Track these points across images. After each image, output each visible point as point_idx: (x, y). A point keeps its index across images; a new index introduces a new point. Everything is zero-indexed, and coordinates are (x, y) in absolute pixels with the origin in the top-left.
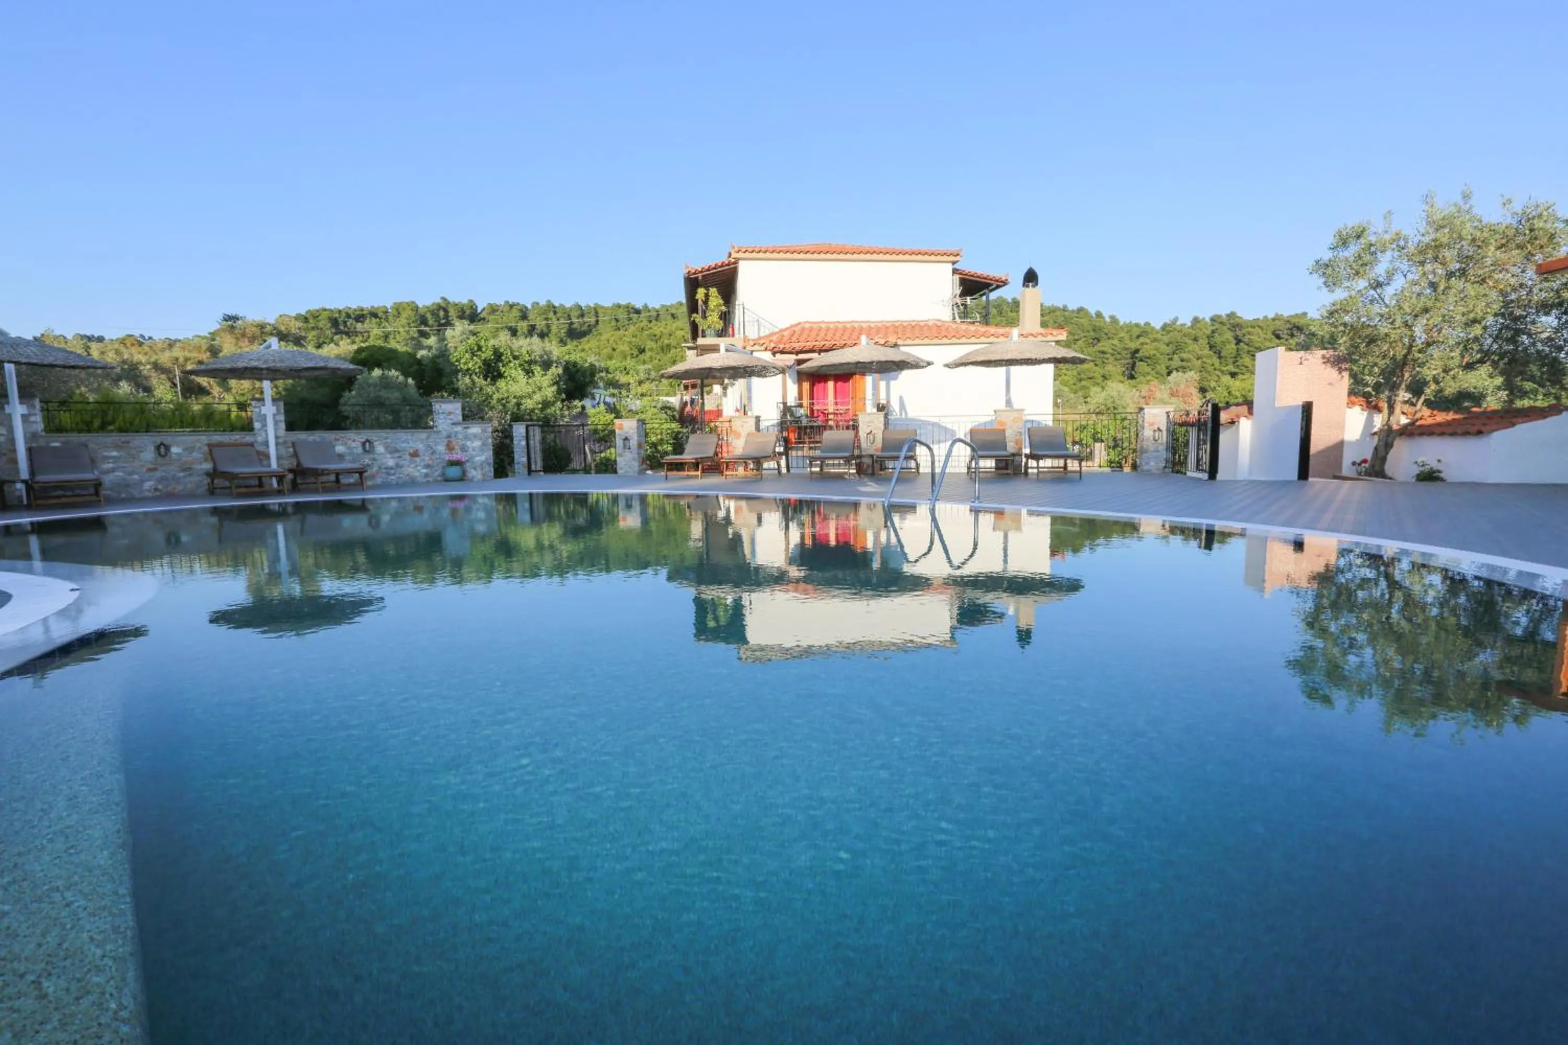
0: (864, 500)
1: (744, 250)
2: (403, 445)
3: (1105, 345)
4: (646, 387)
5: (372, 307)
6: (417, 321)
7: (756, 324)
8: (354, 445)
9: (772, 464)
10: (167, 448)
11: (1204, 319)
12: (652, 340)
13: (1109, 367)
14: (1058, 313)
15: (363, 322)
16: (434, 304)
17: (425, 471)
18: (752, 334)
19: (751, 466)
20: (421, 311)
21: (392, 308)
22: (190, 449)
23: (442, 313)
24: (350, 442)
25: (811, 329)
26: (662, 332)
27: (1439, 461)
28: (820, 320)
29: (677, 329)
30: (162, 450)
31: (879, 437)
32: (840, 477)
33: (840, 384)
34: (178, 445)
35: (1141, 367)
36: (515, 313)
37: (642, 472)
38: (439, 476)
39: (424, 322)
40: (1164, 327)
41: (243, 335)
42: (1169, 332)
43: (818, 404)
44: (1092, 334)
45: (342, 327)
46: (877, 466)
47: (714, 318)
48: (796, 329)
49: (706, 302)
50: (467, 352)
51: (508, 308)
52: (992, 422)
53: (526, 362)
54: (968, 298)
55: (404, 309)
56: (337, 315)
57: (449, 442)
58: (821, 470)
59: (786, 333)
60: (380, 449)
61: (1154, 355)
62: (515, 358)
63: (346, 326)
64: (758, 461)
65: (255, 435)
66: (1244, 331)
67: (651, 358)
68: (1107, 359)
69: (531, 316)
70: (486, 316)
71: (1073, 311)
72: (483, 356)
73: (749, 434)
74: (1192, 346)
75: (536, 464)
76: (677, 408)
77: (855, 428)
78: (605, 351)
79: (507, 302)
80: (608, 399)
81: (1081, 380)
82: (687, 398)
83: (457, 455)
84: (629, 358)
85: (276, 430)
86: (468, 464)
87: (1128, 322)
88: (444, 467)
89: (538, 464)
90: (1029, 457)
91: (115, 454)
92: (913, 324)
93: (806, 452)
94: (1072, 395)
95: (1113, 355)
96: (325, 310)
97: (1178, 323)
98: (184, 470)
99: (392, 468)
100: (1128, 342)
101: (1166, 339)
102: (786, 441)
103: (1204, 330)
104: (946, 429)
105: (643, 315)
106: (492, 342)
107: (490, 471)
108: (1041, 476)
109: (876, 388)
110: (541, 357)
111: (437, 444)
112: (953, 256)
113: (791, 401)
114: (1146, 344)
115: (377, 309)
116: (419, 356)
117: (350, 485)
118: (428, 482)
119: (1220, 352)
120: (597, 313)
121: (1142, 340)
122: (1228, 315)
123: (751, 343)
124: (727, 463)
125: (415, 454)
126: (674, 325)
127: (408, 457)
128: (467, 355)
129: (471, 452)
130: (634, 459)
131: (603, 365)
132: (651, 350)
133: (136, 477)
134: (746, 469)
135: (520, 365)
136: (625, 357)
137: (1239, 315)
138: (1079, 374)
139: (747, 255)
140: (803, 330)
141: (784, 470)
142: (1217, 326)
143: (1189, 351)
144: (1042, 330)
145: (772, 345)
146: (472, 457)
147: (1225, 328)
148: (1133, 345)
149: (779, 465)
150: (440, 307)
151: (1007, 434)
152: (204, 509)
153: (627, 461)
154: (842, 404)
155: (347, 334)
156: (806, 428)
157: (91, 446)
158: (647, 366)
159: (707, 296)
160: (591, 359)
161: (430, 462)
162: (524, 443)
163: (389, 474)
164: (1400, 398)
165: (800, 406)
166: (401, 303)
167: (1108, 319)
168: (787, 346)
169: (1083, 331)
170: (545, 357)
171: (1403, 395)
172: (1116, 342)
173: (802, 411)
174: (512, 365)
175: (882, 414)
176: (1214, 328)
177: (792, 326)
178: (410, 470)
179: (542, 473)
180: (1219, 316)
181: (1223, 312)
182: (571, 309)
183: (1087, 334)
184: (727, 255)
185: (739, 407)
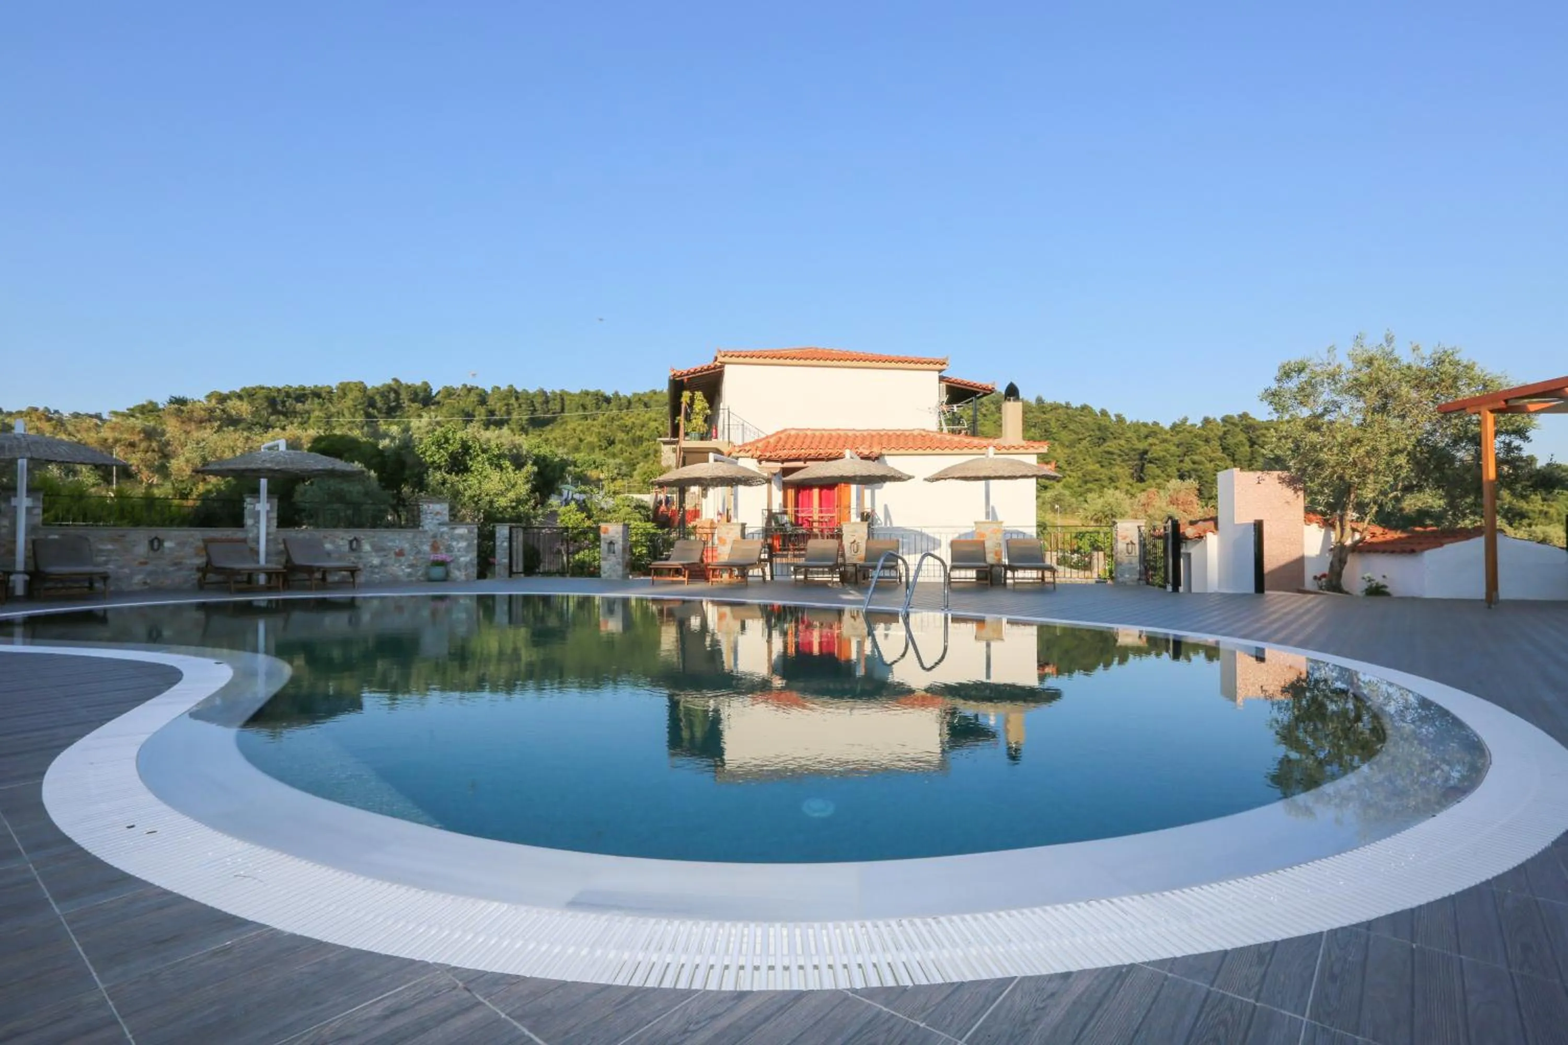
0: (847, 607)
1: (730, 354)
2: (390, 544)
3: (1111, 445)
4: (619, 483)
5: (316, 386)
6: (363, 403)
7: (740, 427)
8: (341, 543)
9: (757, 572)
10: (161, 542)
11: (1215, 419)
12: (623, 431)
13: (1117, 469)
14: (1060, 411)
15: (303, 403)
16: (384, 385)
17: (409, 570)
18: (737, 440)
19: (736, 573)
20: (369, 393)
21: (338, 388)
22: (182, 544)
23: (392, 396)
24: (337, 540)
25: (797, 436)
26: (633, 423)
27: (1384, 577)
28: (805, 427)
29: (650, 419)
30: (156, 544)
31: (863, 546)
32: (824, 585)
33: (825, 491)
34: (171, 540)
35: (1151, 469)
36: (473, 398)
37: (625, 576)
38: (422, 575)
39: (372, 403)
40: (1174, 427)
41: (190, 419)
42: (1179, 432)
43: (803, 512)
44: (1097, 433)
45: (280, 408)
46: (860, 575)
47: (698, 421)
48: (783, 436)
49: (691, 405)
50: (433, 444)
51: (466, 392)
52: (973, 532)
53: (495, 456)
54: (955, 406)
55: (351, 390)
56: (276, 394)
57: (435, 542)
58: (806, 577)
59: (772, 440)
60: (367, 547)
61: (1164, 457)
62: (484, 451)
63: (284, 406)
64: (743, 569)
65: (246, 531)
66: (1258, 433)
67: (621, 449)
68: (1114, 460)
69: (491, 402)
70: (442, 400)
71: (1077, 408)
72: (451, 449)
73: (735, 542)
74: (1204, 448)
75: (517, 566)
76: (651, 507)
77: (839, 536)
78: (572, 442)
79: (465, 386)
80: (577, 496)
81: (1086, 482)
82: (662, 496)
83: (443, 555)
84: (597, 450)
85: (268, 527)
86: (452, 565)
87: (1135, 421)
88: (427, 567)
89: (519, 566)
90: (1007, 568)
91: (110, 547)
92: (898, 433)
93: (790, 560)
94: (1074, 500)
95: (1120, 456)
96: (263, 388)
97: (1188, 423)
98: (176, 564)
99: (376, 567)
100: (1136, 442)
101: (1176, 440)
102: (771, 548)
103: (1216, 431)
104: (928, 538)
105: (613, 403)
106: (459, 435)
107: (474, 571)
108: (1017, 587)
109: (860, 498)
110: (510, 450)
111: (422, 543)
112: (939, 364)
113: (776, 508)
114: (1155, 445)
115: (321, 388)
116: (380, 447)
117: (334, 583)
118: (412, 581)
119: (1234, 455)
120: (562, 399)
121: (1150, 440)
122: (1240, 416)
123: (737, 449)
124: (714, 570)
125: (400, 553)
126: (647, 416)
127: (392, 555)
128: (433, 448)
129: (456, 553)
130: (618, 564)
131: (571, 458)
132: (622, 441)
133: (127, 571)
134: (730, 576)
135: (489, 459)
136: (593, 449)
137: (1251, 415)
138: (1084, 476)
139: (734, 359)
140: (789, 437)
141: (768, 578)
142: (1229, 427)
143: (1201, 453)
144: (1024, 443)
145: (759, 453)
146: (457, 558)
147: (1238, 430)
148: (1142, 446)
149: (764, 572)
150: (390, 389)
151: (987, 545)
152: (191, 604)
153: (610, 565)
154: (828, 511)
155: (285, 414)
156: (791, 535)
157: (91, 539)
158: (618, 461)
159: (692, 399)
160: (561, 452)
161: (414, 562)
162: (506, 544)
163: (373, 573)
164: (1348, 518)
165: (785, 513)
166: (349, 383)
167: (1114, 418)
168: (773, 454)
169: (1087, 430)
170: (515, 451)
171: (1352, 515)
172: (1122, 442)
173: (786, 518)
174: (480, 459)
175: (865, 524)
176: (1226, 429)
177: (777, 433)
178: (394, 568)
179: (522, 575)
180: (1232, 417)
181: (1235, 412)
182: (535, 395)
183: (1092, 433)
184: (713, 358)
185: (721, 511)
